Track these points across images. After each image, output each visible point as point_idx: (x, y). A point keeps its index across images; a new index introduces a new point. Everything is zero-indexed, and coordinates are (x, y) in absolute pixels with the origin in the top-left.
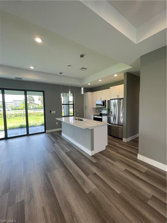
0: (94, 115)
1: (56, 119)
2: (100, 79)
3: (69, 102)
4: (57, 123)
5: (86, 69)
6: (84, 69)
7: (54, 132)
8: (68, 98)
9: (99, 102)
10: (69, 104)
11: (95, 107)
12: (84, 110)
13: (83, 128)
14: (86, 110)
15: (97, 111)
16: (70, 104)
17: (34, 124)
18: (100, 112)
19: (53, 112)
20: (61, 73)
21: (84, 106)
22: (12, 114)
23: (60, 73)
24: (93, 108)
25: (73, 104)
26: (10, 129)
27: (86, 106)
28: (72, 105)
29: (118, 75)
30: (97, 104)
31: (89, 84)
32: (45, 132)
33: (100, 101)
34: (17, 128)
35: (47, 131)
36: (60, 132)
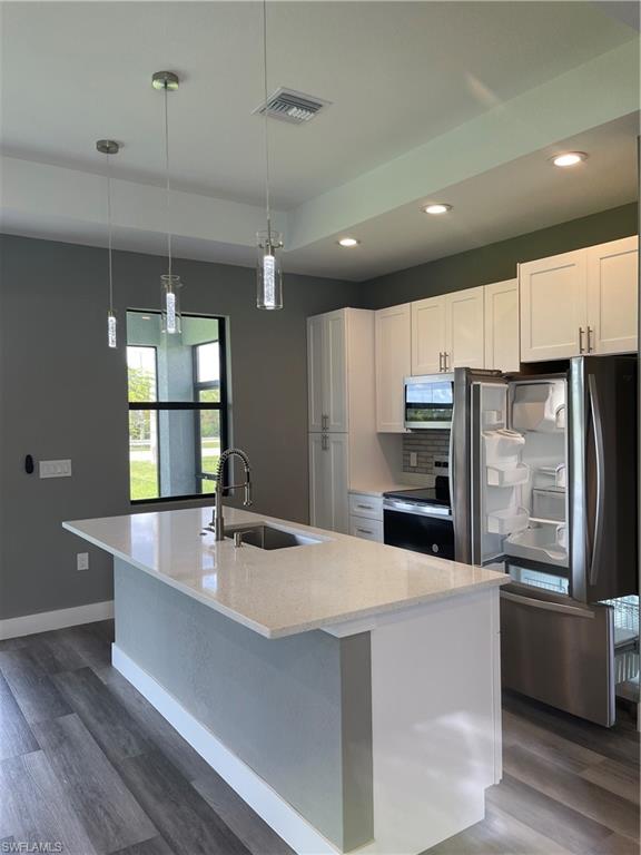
0: (386, 495)
1: (65, 525)
2: (436, 198)
3: (198, 387)
4: (83, 561)
5: (311, 107)
6: (294, 112)
8: (187, 354)
9: (433, 386)
10: (197, 406)
11: (398, 425)
12: (314, 447)
13: (266, 632)
14: (325, 448)
15: (413, 456)
16: (202, 400)
18: (438, 464)
19: (54, 469)
20: (108, 147)
21: (311, 419)
23: (103, 147)
24: (381, 435)
25: (222, 406)
27: (325, 418)
28: (218, 413)
29: (584, 155)
30: (408, 406)
31: (348, 242)
33: (436, 379)
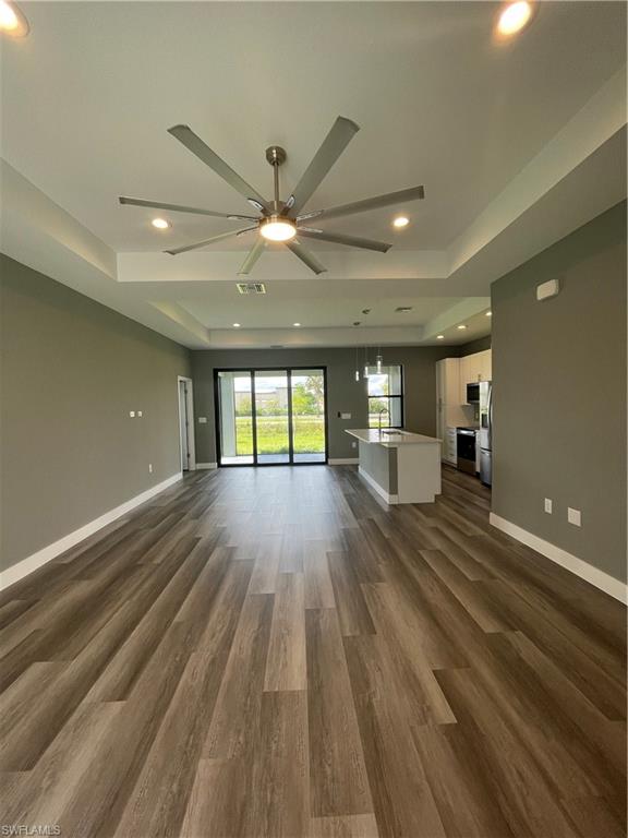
0: (459, 429)
1: (346, 431)
2: (461, 324)
4: (354, 445)
7: (346, 465)
14: (440, 411)
17: (312, 449)
19: (346, 416)
21: (438, 402)
22: (272, 427)
23: (355, 324)
24: (462, 406)
25: (401, 396)
26: (263, 453)
27: (440, 400)
28: (399, 399)
31: (440, 337)
32: (325, 463)
34: (276, 453)
35: (329, 461)
36: (356, 466)
